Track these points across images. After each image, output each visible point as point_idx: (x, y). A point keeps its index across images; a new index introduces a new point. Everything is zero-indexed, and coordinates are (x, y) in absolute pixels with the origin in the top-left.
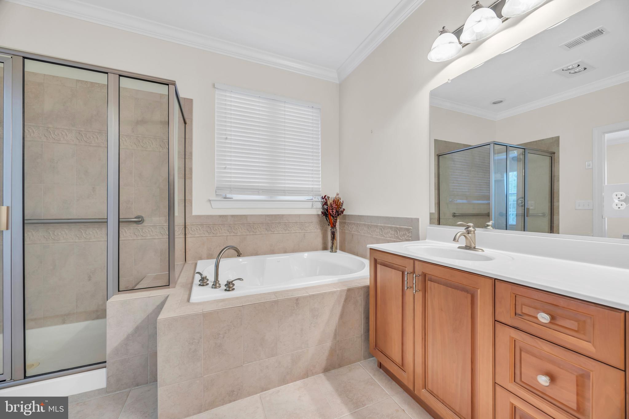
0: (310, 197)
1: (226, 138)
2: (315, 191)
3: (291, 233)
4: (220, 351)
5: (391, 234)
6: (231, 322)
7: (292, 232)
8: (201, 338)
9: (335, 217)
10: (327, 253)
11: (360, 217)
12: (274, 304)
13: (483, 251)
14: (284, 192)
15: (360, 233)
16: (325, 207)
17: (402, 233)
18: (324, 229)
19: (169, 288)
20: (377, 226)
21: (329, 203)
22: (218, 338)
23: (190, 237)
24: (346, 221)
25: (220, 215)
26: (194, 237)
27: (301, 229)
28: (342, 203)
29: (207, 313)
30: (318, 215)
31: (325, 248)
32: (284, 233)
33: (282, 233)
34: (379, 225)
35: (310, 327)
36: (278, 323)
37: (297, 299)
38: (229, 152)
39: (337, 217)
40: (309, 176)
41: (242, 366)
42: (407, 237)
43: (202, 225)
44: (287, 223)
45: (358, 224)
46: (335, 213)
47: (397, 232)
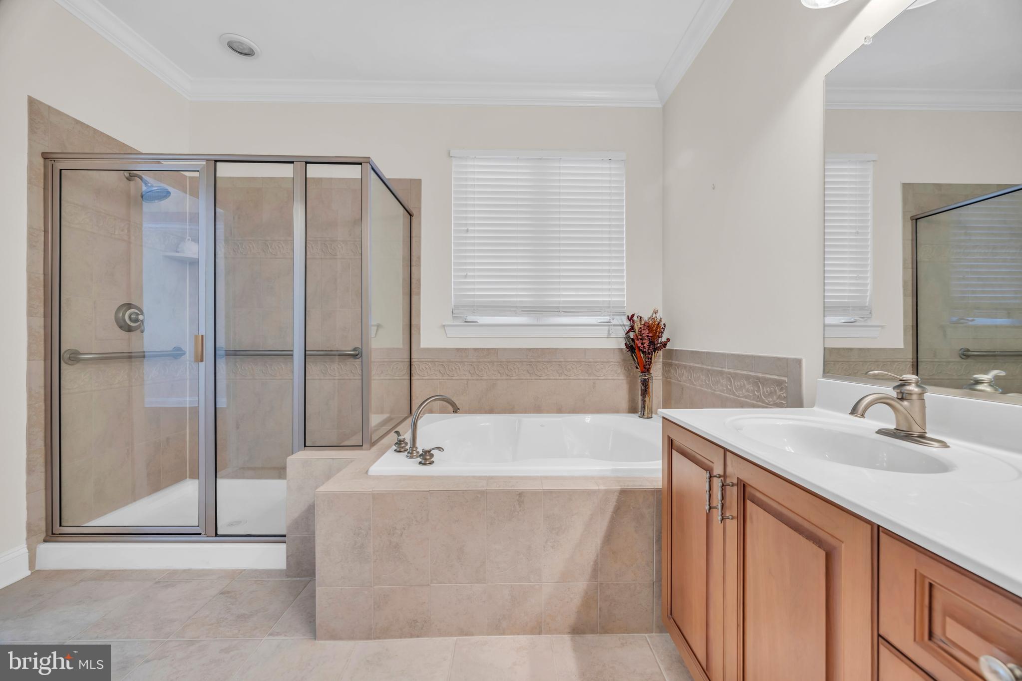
0: (607, 319)
1: (467, 231)
2: (613, 307)
3: (569, 379)
4: (397, 554)
5: (748, 391)
6: (412, 514)
7: (571, 378)
8: (370, 530)
9: (649, 353)
10: (634, 419)
11: (696, 355)
12: (479, 496)
13: (944, 445)
14: (558, 310)
15: (694, 385)
16: (632, 335)
17: (768, 389)
18: (632, 374)
19: (362, 450)
20: (722, 373)
21: (637, 329)
22: (394, 534)
23: (419, 379)
24: (674, 362)
25: (457, 348)
26: (423, 379)
27: (587, 373)
28: (663, 328)
29: (378, 494)
30: (621, 350)
31: (632, 410)
32: (556, 379)
33: (554, 379)
34: (726, 370)
35: (544, 547)
36: (487, 528)
37: (521, 494)
38: (470, 251)
39: (652, 353)
40: (604, 281)
41: (428, 585)
42: (778, 399)
43: (433, 362)
44: (563, 363)
45: (691, 367)
46: (647, 347)
47: (759, 387)
